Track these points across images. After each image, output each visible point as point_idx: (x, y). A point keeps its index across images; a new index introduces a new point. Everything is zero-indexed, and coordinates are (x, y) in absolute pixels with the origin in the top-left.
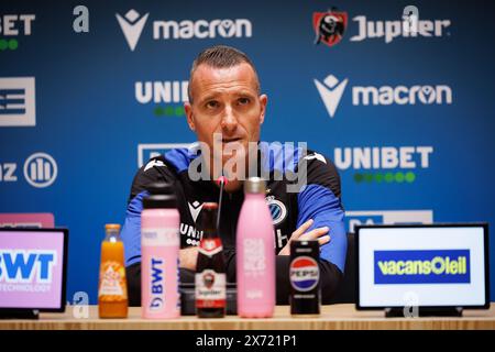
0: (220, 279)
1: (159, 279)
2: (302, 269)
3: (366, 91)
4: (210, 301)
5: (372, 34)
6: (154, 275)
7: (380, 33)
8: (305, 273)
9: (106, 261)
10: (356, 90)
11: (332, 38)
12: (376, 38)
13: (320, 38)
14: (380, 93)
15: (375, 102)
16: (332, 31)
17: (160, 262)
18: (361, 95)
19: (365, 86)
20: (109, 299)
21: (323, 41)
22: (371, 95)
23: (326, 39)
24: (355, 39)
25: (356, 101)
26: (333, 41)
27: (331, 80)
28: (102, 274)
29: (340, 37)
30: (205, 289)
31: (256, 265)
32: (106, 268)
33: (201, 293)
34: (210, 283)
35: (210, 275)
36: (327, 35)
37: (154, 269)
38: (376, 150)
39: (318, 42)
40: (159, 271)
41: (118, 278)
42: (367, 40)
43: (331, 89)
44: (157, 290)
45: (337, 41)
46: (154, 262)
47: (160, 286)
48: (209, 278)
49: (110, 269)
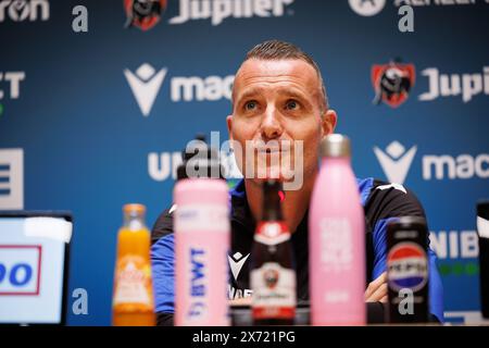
0: (287, 278)
1: (200, 276)
2: (404, 262)
3: (439, 161)
4: (273, 308)
5: (445, 91)
6: (194, 271)
7: (456, 90)
8: (409, 267)
9: (124, 254)
10: (427, 161)
11: (395, 97)
12: (451, 97)
13: (381, 97)
14: (457, 164)
15: (452, 174)
16: (396, 87)
17: (201, 252)
18: (433, 167)
19: (439, 154)
20: (130, 308)
21: (385, 101)
22: (446, 166)
23: (389, 98)
24: (425, 97)
25: (427, 174)
26: (398, 100)
27: (395, 148)
28: (119, 273)
29: (406, 95)
30: (265, 291)
31: (339, 254)
32: (124, 265)
33: (260, 297)
34: (272, 282)
35: (273, 271)
36: (390, 93)
37: (193, 262)
38: (453, 236)
39: (380, 102)
40: (200, 265)
41: (143, 278)
42: (441, 98)
43: (396, 160)
44: (197, 291)
45: (402, 101)
46: (193, 252)
47: (202, 286)
48: (271, 276)
49: (131, 267)
